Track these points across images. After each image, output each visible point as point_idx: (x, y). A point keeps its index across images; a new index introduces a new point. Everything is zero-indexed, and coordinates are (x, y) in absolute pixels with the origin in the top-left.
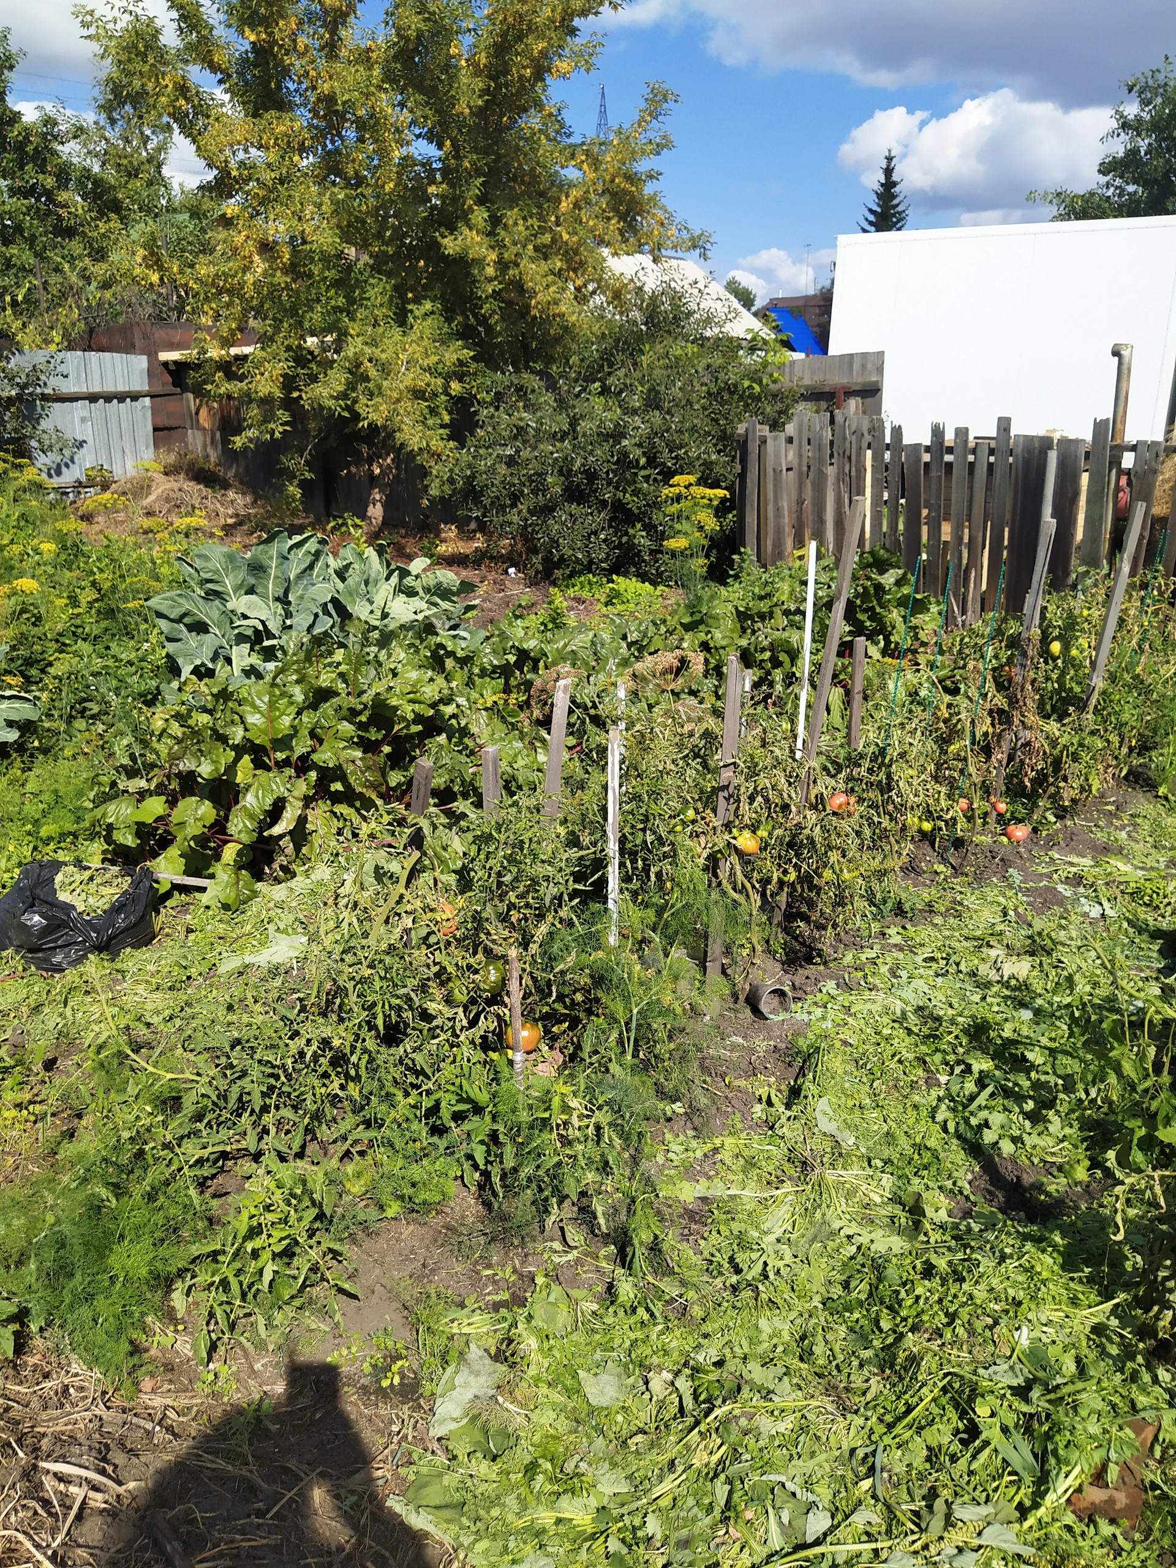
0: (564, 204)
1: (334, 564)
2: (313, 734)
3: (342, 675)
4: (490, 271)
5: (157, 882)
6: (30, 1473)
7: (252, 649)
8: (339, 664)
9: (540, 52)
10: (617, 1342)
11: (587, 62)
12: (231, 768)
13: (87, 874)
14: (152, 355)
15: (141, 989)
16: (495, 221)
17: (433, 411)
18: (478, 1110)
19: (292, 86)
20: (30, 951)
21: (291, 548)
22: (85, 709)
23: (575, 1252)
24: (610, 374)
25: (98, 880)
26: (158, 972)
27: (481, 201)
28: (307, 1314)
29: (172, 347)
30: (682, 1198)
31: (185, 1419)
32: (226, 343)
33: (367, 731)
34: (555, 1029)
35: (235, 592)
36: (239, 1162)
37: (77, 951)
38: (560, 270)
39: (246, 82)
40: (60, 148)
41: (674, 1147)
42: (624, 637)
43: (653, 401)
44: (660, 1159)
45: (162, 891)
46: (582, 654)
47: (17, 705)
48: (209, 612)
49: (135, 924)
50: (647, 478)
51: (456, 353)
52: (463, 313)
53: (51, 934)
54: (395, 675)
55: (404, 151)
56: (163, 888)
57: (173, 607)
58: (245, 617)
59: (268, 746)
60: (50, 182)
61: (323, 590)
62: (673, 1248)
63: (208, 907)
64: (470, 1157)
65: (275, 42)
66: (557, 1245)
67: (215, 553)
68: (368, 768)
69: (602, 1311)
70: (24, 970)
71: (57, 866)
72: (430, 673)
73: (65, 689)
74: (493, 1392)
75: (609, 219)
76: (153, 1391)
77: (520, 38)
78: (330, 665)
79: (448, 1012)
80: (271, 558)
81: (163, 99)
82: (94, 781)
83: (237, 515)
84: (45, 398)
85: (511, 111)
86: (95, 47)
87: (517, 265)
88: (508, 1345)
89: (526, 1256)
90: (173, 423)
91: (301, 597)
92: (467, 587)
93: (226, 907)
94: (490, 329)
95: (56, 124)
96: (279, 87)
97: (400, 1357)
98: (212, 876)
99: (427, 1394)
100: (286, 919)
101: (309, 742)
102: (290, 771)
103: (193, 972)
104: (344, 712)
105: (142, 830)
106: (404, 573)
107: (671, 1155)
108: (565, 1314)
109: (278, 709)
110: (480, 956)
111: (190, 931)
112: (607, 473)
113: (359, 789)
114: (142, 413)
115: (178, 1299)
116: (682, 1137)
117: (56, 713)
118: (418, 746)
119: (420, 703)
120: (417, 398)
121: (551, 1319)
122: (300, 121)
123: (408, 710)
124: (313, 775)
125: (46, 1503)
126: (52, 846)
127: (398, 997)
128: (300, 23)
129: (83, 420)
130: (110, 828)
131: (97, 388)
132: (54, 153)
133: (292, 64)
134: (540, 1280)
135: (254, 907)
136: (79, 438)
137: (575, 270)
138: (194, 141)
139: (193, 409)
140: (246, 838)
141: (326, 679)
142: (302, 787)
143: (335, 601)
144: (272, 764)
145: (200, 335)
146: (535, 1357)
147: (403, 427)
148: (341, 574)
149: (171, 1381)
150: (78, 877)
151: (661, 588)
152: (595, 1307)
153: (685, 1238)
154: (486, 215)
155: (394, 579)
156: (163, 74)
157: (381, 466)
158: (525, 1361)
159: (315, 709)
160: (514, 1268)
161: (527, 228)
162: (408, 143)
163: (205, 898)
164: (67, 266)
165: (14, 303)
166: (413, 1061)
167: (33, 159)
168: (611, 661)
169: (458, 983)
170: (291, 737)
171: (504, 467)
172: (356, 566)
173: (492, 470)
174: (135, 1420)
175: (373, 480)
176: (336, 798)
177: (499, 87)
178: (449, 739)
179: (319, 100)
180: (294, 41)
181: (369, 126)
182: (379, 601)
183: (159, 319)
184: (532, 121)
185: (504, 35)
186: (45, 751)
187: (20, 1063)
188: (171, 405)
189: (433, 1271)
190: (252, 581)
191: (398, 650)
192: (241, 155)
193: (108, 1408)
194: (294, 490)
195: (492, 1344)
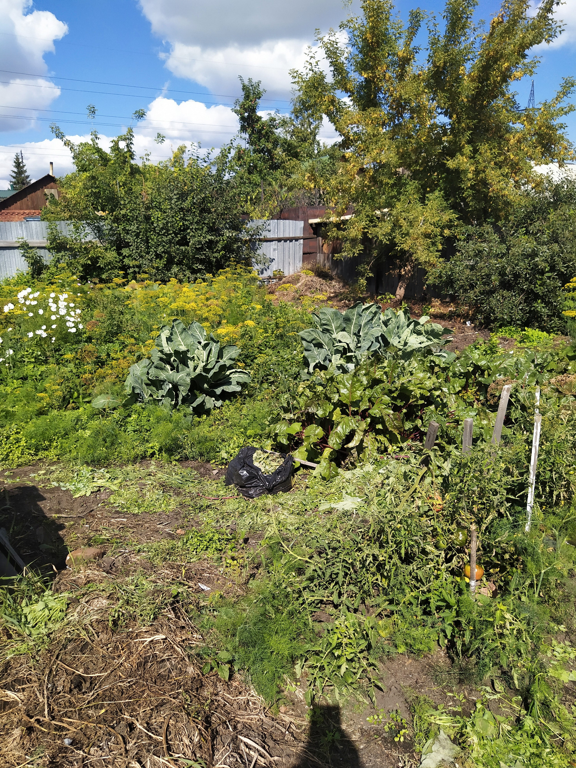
0: (512, 141)
1: (383, 318)
2: (370, 400)
3: (386, 373)
4: (470, 175)
5: (294, 462)
6: (235, 740)
7: (341, 357)
8: (385, 367)
9: (506, 69)
10: (522, 752)
11: (530, 71)
12: (331, 413)
13: (266, 455)
14: (306, 221)
15: (285, 512)
16: (475, 151)
17: (434, 244)
18: (449, 606)
19: (381, 96)
20: (241, 487)
21: (363, 310)
22: (268, 379)
23: (499, 695)
24: (531, 224)
25: (270, 458)
26: (293, 505)
27: (469, 142)
28: (358, 693)
29: (315, 217)
30: (561, 679)
31: (299, 731)
32: (339, 215)
33: (396, 401)
34: (491, 571)
35: (336, 330)
36: (327, 606)
37: (260, 490)
38: (507, 173)
39: (361, 96)
40: (276, 131)
41: (557, 649)
42: (533, 361)
43: (554, 239)
44: (549, 654)
45: (296, 467)
46: (511, 369)
47: (242, 375)
48: (324, 339)
49: (285, 481)
50: (549, 278)
51: (449, 215)
52: (454, 197)
53: (250, 480)
54: (412, 374)
55: (432, 121)
56: (297, 465)
57: (309, 336)
58: (340, 342)
59: (349, 404)
60: (270, 146)
61: (377, 331)
62: (557, 707)
63: (315, 477)
64: (444, 631)
65: (376, 76)
66: (488, 689)
67: (329, 311)
68: (396, 419)
69: (513, 732)
70: (238, 495)
71: (254, 450)
72: (429, 375)
73: (261, 370)
74: (452, 760)
75: (536, 147)
76: (285, 713)
77: (495, 62)
78: (381, 368)
79: (437, 553)
80: (354, 315)
81: (323, 107)
82: (271, 413)
83: (335, 292)
84: (260, 240)
85: (489, 98)
86: (296, 87)
87: (484, 172)
88: (461, 737)
89: (471, 690)
90: (312, 251)
91: (367, 333)
92: (447, 331)
93: (324, 478)
94: (467, 205)
95: (275, 120)
96: (375, 97)
97: (404, 728)
98: (318, 463)
99: (417, 751)
100: (351, 488)
101: (368, 404)
102: (358, 417)
103: (308, 507)
104: (386, 391)
105: (290, 437)
106: (417, 324)
107: (555, 653)
108: (493, 727)
109: (355, 387)
110: (454, 526)
111: (307, 487)
112: (526, 274)
113: (390, 429)
114: (298, 247)
115: (298, 669)
116: (562, 644)
117: (256, 380)
118: (420, 410)
119: (423, 389)
120: (426, 237)
121: (485, 728)
122: (384, 111)
123: (418, 392)
124: (369, 420)
125: (241, 757)
126: (251, 439)
127: (412, 540)
128: (388, 67)
129: (274, 250)
130: (276, 435)
131: (281, 236)
132: (273, 133)
133: (383, 86)
134: (479, 706)
135: (337, 480)
136: (272, 258)
137: (515, 173)
138: (335, 124)
139: (321, 244)
140: (336, 447)
141: (378, 374)
142: (364, 425)
143: (382, 336)
144: (350, 413)
145: (329, 211)
146: (476, 747)
147: (418, 251)
148: (386, 323)
149: (293, 710)
150: (262, 456)
151: (552, 335)
152: (510, 728)
153: (563, 702)
154: (471, 149)
155: (412, 326)
156: (325, 95)
157: (405, 270)
158: (470, 748)
159: (372, 388)
160: (464, 695)
161: (492, 154)
162: (435, 118)
163: (314, 473)
164: (274, 183)
165: (251, 199)
166: (416, 573)
167: (264, 136)
168: (526, 373)
169: (442, 538)
170: (360, 401)
171: (469, 271)
172: (393, 319)
173: (462, 272)
174: (277, 725)
175: (400, 276)
176: (378, 432)
177: (483, 87)
178: (436, 408)
179: (394, 101)
180: (385, 75)
181: (417, 110)
182: (403, 336)
183: (311, 205)
184: (500, 102)
185: (488, 61)
186: (251, 396)
187: (234, 538)
188: (312, 243)
189: (421, 686)
190: (345, 325)
191: (414, 362)
192: (355, 129)
193: (266, 716)
194: (363, 281)
195: (452, 733)
